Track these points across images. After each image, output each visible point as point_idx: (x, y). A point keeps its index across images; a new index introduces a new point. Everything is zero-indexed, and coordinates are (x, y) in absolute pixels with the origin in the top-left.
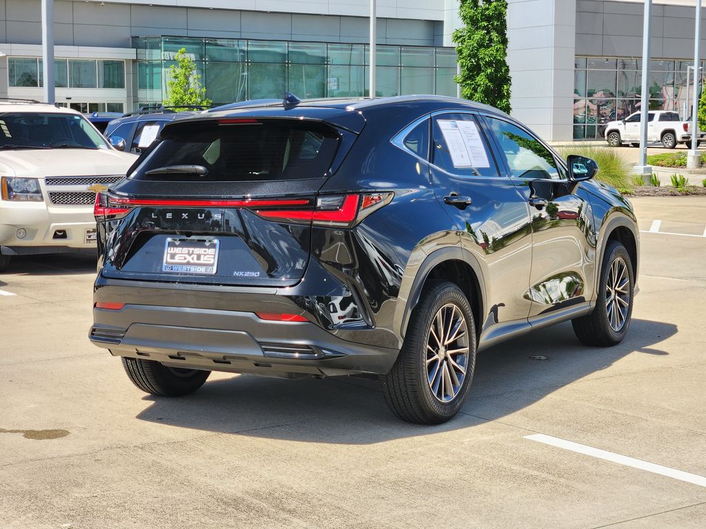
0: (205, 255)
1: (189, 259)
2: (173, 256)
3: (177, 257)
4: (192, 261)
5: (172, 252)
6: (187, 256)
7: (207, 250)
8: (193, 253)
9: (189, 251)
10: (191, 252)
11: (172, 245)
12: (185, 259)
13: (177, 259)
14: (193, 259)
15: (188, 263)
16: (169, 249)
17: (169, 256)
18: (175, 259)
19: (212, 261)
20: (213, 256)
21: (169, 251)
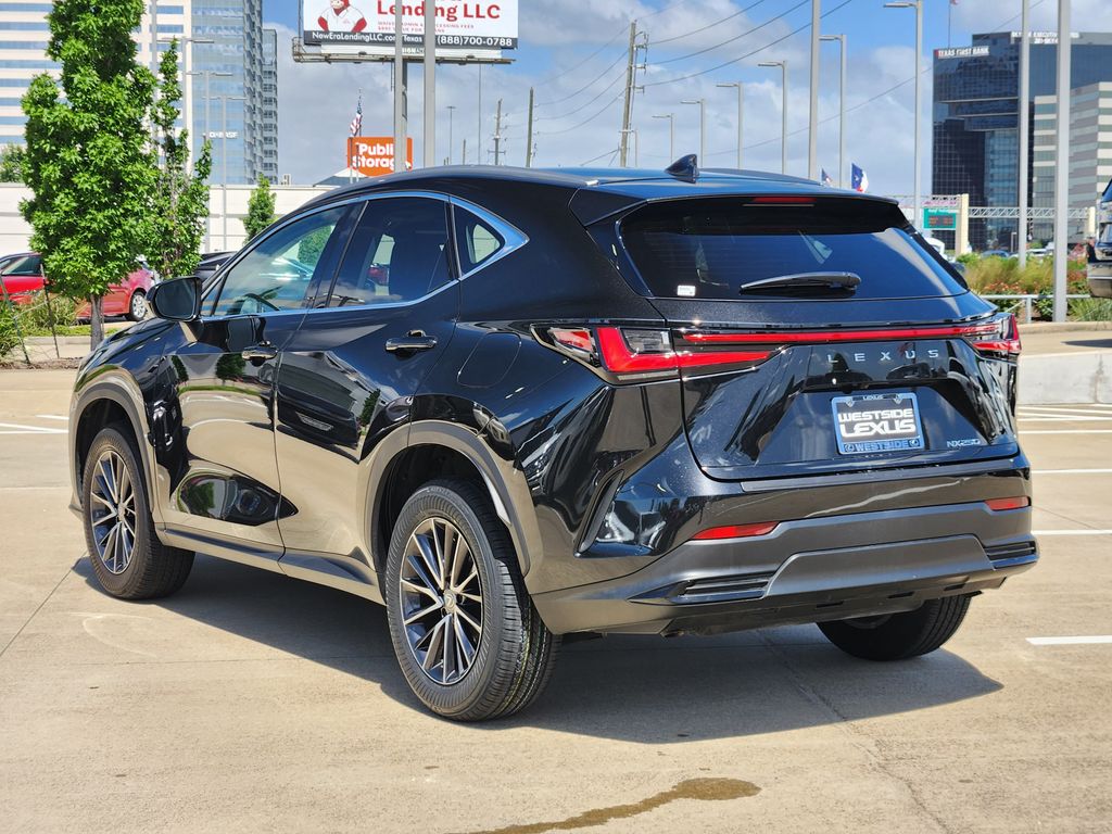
0: (900, 420)
1: (877, 428)
2: (850, 427)
3: (856, 427)
4: (882, 432)
5: (846, 420)
6: (872, 424)
7: (900, 411)
8: (881, 420)
9: (874, 416)
10: (877, 417)
11: (843, 408)
12: (871, 429)
13: (858, 432)
14: (883, 428)
15: (877, 436)
16: (839, 415)
17: (843, 428)
18: (853, 431)
19: (913, 429)
20: (912, 421)
21: (841, 420)
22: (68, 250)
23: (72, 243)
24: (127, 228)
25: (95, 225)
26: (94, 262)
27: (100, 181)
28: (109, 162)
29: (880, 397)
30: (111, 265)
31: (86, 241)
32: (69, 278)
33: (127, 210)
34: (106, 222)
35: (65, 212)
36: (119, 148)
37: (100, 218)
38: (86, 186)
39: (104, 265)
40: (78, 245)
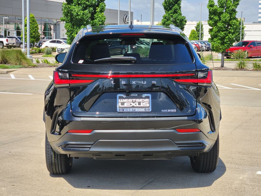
0: (143, 102)
2: (123, 104)
4: (135, 106)
5: (122, 101)
6: (132, 103)
7: (144, 99)
9: (133, 101)
10: (134, 101)
11: (121, 98)
12: (131, 104)
13: (126, 105)
14: (136, 104)
15: (133, 107)
16: (120, 100)
17: (120, 104)
18: (124, 105)
19: (148, 105)
20: (148, 103)
21: (120, 101)
22: (215, 41)
23: (216, 40)
24: (229, 36)
25: (221, 35)
26: (221, 44)
27: (223, 24)
28: (226, 20)
29: (136, 95)
30: (225, 45)
31: (219, 39)
32: (215, 48)
33: (229, 32)
34: (224, 35)
35: (215, 32)
36: (228, 17)
37: (222, 34)
38: (220, 26)
39: (224, 45)
40: (217, 40)
